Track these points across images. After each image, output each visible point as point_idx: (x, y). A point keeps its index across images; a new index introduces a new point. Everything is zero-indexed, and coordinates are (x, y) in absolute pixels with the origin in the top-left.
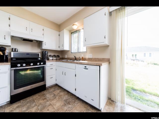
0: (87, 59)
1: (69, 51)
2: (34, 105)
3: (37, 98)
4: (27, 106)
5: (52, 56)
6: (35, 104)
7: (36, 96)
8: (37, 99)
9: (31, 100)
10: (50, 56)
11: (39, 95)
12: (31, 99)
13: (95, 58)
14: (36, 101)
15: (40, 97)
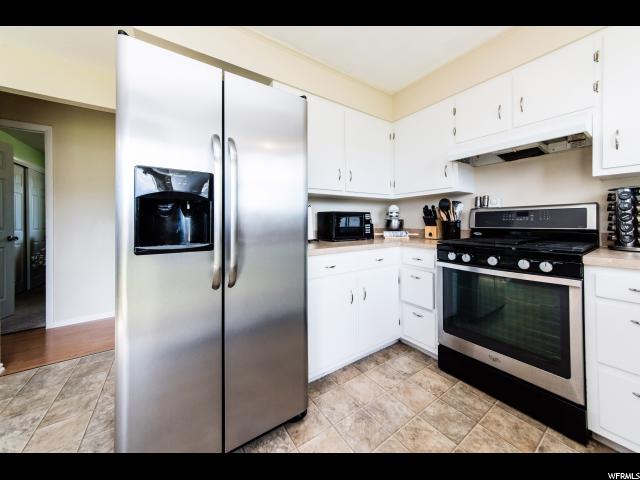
2: (455, 431)
3: (499, 425)
4: (444, 411)
6: (465, 433)
7: (502, 415)
8: (493, 427)
9: (475, 409)
11: (516, 428)
12: (479, 406)
14: (477, 433)
15: (508, 435)
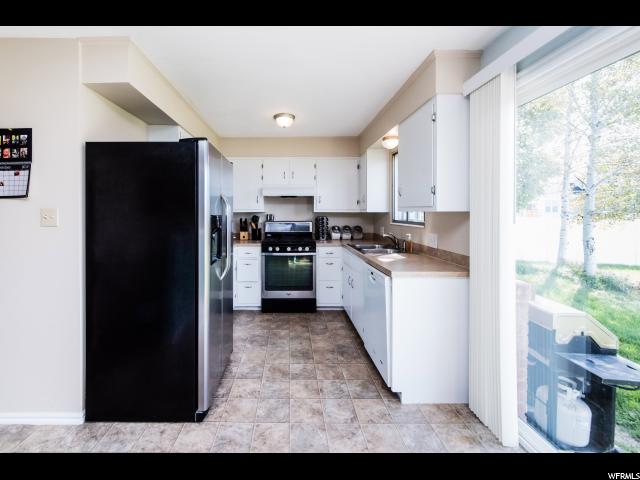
0: (425, 249)
1: (387, 214)
5: (339, 229)
10: (333, 228)
13: (445, 251)
